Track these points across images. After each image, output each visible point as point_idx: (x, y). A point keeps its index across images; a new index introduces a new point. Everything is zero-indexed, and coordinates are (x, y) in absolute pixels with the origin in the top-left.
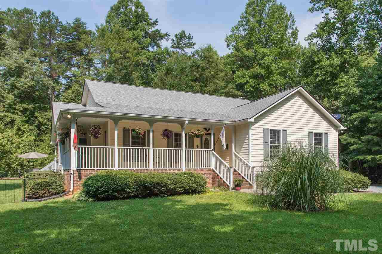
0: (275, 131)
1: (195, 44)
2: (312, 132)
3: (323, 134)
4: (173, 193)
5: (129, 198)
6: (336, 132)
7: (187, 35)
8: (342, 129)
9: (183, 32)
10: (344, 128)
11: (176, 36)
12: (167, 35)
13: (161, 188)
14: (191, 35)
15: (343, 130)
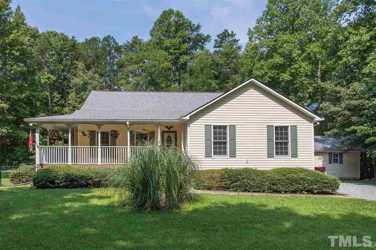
0: (220, 127)
1: (239, 40)
2: (272, 126)
3: (290, 127)
4: (98, 185)
5: (58, 187)
6: (311, 124)
7: (230, 33)
8: (318, 120)
9: (226, 31)
10: (321, 119)
11: (218, 36)
12: (208, 36)
13: (88, 181)
14: (234, 33)
15: (319, 122)
